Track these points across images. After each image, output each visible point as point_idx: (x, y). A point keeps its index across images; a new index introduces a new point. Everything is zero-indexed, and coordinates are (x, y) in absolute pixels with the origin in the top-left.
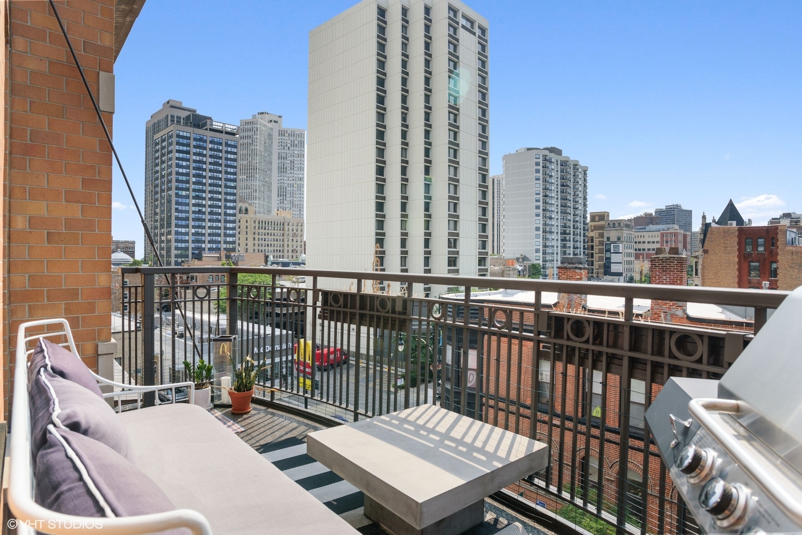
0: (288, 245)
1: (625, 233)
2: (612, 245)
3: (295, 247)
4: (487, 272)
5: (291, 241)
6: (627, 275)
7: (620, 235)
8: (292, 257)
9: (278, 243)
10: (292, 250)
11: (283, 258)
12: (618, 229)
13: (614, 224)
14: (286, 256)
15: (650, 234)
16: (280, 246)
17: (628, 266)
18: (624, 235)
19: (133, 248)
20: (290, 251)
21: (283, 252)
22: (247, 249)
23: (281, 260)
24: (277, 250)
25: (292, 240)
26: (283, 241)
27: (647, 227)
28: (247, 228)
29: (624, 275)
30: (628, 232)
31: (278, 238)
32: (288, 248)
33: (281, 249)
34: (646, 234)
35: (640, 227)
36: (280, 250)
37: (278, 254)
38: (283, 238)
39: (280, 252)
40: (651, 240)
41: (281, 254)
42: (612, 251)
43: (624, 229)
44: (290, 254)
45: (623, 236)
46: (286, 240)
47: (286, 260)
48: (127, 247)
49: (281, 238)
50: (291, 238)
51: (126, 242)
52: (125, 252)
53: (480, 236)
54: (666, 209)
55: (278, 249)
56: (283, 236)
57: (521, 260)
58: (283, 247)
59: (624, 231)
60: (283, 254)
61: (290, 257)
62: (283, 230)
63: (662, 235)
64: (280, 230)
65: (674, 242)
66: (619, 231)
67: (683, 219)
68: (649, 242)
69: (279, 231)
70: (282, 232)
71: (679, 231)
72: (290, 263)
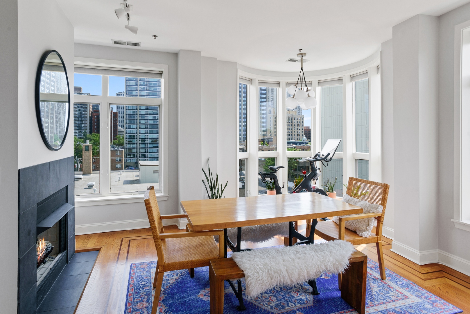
0: (295, 131)
3: (298, 133)
8: (297, 139)
9: (289, 130)
10: (297, 135)
11: (292, 139)
14: (293, 138)
16: (290, 132)
20: (296, 135)
22: (271, 134)
23: (291, 141)
24: (288, 135)
25: (297, 128)
26: (292, 129)
28: (271, 122)
31: (289, 127)
32: (294, 134)
36: (290, 135)
38: (291, 127)
39: (290, 136)
44: (296, 137)
46: (293, 128)
47: (294, 141)
50: (296, 127)
56: (291, 126)
58: (292, 133)
60: (291, 137)
61: (296, 139)
62: (292, 122)
64: (290, 122)
70: (291, 124)
72: (297, 142)
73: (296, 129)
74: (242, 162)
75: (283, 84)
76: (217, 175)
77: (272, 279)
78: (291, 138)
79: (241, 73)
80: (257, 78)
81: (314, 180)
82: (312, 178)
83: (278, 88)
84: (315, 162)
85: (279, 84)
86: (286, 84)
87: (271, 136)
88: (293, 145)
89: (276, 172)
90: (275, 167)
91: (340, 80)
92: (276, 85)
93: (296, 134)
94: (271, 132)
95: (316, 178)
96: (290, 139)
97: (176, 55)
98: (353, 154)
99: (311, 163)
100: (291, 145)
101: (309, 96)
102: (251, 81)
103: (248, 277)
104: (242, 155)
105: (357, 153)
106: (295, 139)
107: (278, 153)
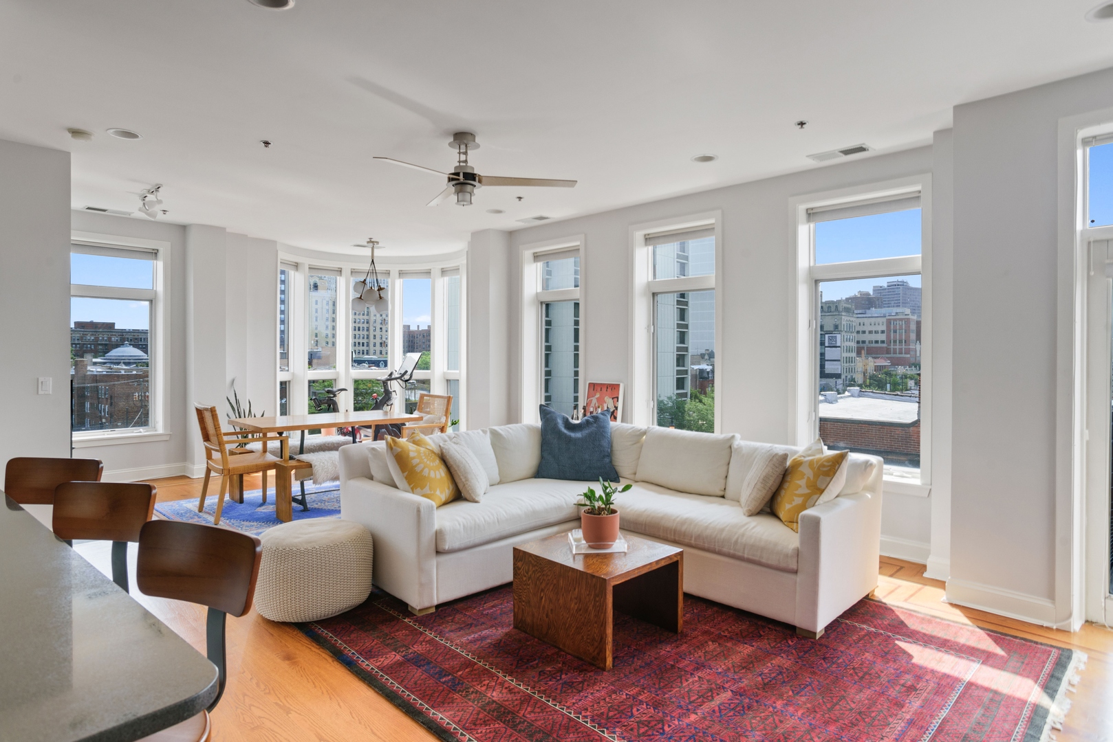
0: (375, 336)
1: (845, 319)
2: (827, 336)
3: (384, 339)
4: (687, 374)
5: (379, 330)
6: (846, 377)
7: (837, 323)
8: (381, 353)
9: (361, 332)
10: (381, 343)
11: (367, 354)
12: (835, 314)
13: (829, 307)
14: (372, 351)
15: (873, 320)
16: (363, 338)
17: (848, 364)
18: (843, 323)
19: (146, 340)
20: (378, 344)
21: (368, 346)
22: (317, 341)
23: (366, 357)
24: (359, 343)
25: (381, 328)
26: (368, 330)
27: (867, 311)
28: (316, 312)
29: (843, 377)
30: (848, 318)
31: (361, 326)
32: (375, 341)
33: (365, 341)
34: (867, 321)
35: (860, 311)
36: (363, 343)
37: (361, 348)
38: (367, 325)
39: (363, 345)
40: (873, 328)
41: (365, 348)
42: (827, 345)
43: (843, 314)
44: (378, 348)
45: (841, 323)
46: (372, 329)
47: (374, 357)
48: (136, 339)
49: (365, 325)
50: (378, 326)
51: (135, 331)
52: (135, 346)
53: (679, 326)
54: (888, 286)
55: (361, 341)
56: (368, 323)
57: (706, 357)
58: (368, 338)
59: (843, 317)
60: (367, 348)
61: (378, 352)
62: (368, 315)
63: (889, 322)
64: (363, 315)
65: (905, 332)
66: (836, 317)
67: (911, 301)
68: (870, 332)
69: (361, 317)
70: (366, 317)
71: (911, 317)
72: (381, 361)
73: (378, 330)
74: (284, 386)
75: (346, 272)
76: (250, 402)
77: (336, 468)
78: (367, 351)
79: (283, 255)
80: (306, 261)
81: (388, 405)
82: (385, 403)
83: (338, 278)
84: (389, 382)
85: (340, 271)
86: (351, 272)
87: (317, 345)
88: (369, 367)
89: (335, 396)
90: (334, 389)
91: (428, 273)
92: (336, 272)
93: (378, 341)
94: (316, 336)
95: (390, 403)
96: (363, 353)
97: (184, 228)
98: (444, 373)
99: (385, 383)
100: (367, 366)
101: (381, 298)
102: (296, 266)
103: (315, 466)
104: (282, 376)
105: (449, 371)
106: (375, 354)
107: (338, 373)
